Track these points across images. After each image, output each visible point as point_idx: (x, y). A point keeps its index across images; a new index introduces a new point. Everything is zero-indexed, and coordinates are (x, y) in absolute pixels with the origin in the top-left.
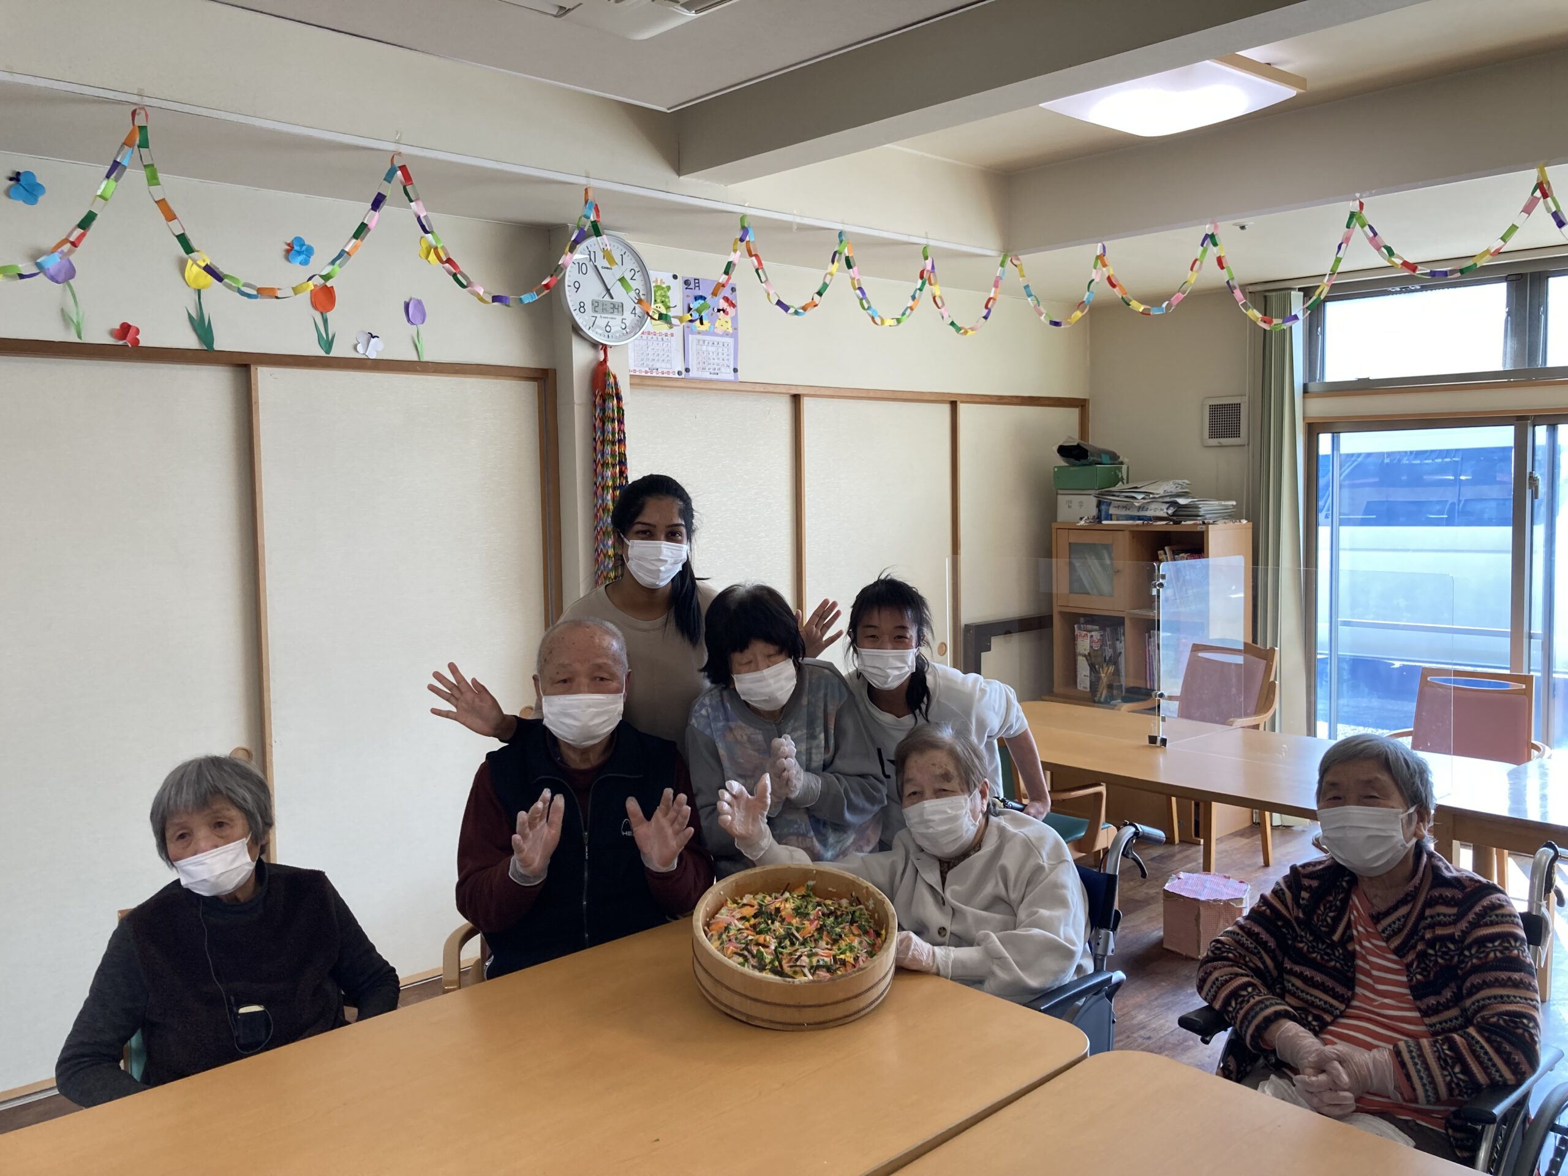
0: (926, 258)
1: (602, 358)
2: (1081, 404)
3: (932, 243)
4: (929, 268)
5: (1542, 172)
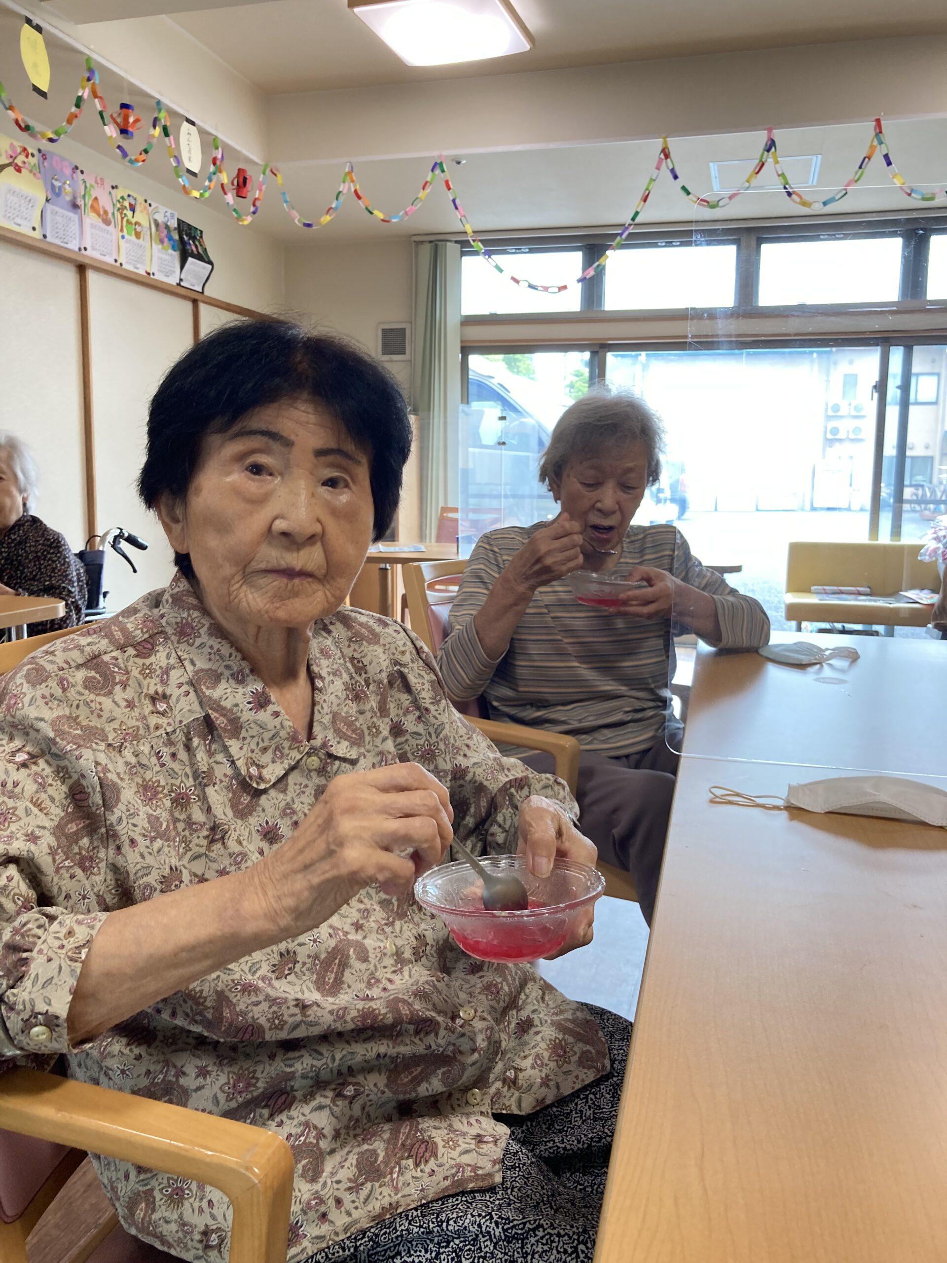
0: (217, 148)
3: (221, 136)
4: (219, 156)
5: (665, 142)
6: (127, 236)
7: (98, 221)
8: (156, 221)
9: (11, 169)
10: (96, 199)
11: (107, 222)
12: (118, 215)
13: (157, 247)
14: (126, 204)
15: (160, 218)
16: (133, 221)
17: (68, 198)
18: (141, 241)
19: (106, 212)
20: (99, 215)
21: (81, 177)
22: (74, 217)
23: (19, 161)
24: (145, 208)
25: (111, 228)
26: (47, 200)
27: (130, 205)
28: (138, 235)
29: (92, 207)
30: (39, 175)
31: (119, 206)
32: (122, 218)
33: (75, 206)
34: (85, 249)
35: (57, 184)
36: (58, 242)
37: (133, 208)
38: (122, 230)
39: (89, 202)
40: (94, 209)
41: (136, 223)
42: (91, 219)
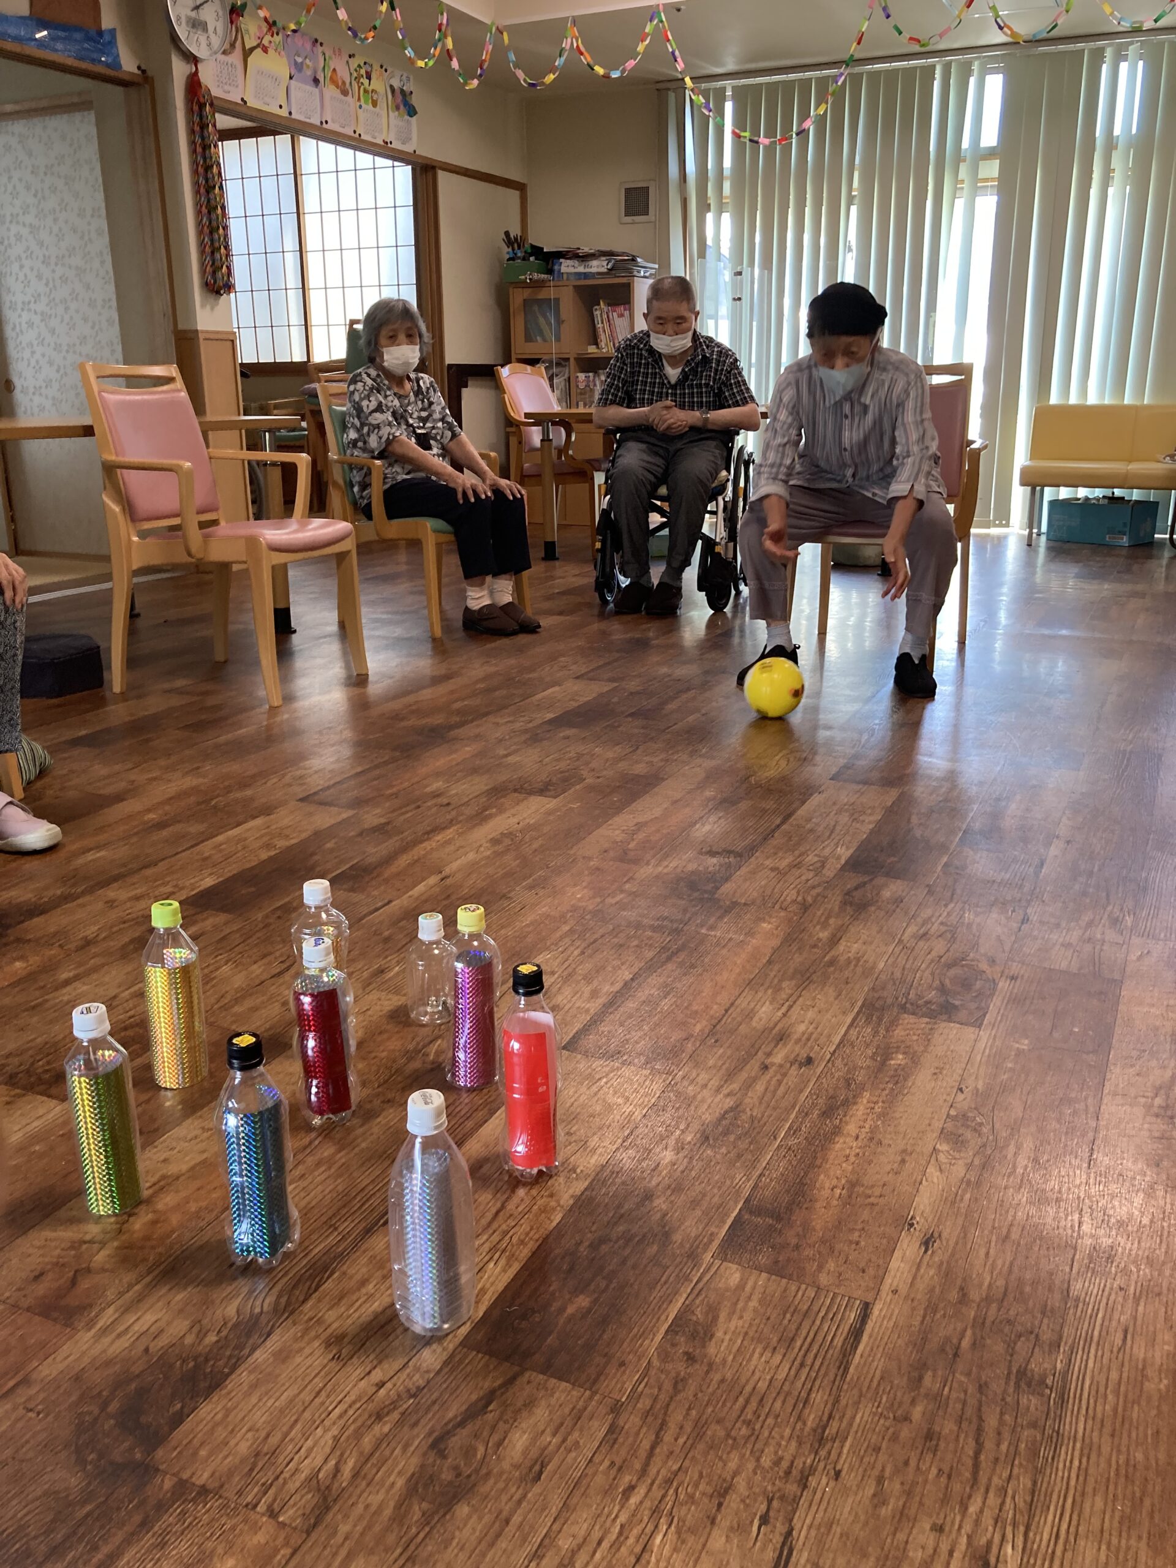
1: (194, 69)
2: (521, 187)
3: (446, 1)
4: (445, 22)
6: (364, 106)
7: (337, 93)
8: (391, 86)
9: (259, 50)
10: (334, 70)
11: (345, 93)
12: (355, 85)
13: (393, 115)
14: (363, 72)
15: (396, 84)
16: (370, 89)
17: (309, 73)
18: (377, 109)
19: (344, 83)
20: (337, 87)
21: (320, 49)
22: (316, 91)
23: (265, 42)
24: (381, 75)
25: (349, 98)
26: (291, 78)
27: (367, 72)
28: (375, 104)
29: (331, 78)
30: (283, 53)
31: (355, 74)
32: (359, 88)
33: (316, 81)
34: (326, 122)
35: (299, 60)
36: (302, 118)
37: (369, 77)
38: (359, 99)
39: (329, 74)
40: (333, 81)
41: (373, 91)
42: (331, 91)
